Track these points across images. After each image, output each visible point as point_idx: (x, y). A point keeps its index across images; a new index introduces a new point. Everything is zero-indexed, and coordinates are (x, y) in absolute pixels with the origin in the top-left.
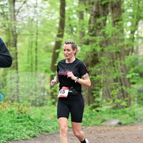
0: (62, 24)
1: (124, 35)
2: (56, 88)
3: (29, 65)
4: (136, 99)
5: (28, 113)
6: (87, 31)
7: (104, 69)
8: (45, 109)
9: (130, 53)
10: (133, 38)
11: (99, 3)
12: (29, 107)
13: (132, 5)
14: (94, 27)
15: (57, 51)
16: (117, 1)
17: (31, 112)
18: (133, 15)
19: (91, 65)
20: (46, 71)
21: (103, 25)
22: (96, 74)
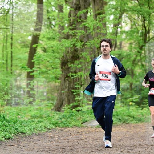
1: (106, 29)
3: (4, 62)
4: (119, 98)
5: (3, 113)
6: (67, 25)
7: (85, 66)
8: (21, 109)
9: (113, 48)
10: (117, 33)
12: (4, 107)
14: (74, 20)
15: (34, 46)
17: (6, 112)
18: (116, 7)
19: (71, 61)
20: (22, 68)
21: (84, 18)
22: (76, 70)
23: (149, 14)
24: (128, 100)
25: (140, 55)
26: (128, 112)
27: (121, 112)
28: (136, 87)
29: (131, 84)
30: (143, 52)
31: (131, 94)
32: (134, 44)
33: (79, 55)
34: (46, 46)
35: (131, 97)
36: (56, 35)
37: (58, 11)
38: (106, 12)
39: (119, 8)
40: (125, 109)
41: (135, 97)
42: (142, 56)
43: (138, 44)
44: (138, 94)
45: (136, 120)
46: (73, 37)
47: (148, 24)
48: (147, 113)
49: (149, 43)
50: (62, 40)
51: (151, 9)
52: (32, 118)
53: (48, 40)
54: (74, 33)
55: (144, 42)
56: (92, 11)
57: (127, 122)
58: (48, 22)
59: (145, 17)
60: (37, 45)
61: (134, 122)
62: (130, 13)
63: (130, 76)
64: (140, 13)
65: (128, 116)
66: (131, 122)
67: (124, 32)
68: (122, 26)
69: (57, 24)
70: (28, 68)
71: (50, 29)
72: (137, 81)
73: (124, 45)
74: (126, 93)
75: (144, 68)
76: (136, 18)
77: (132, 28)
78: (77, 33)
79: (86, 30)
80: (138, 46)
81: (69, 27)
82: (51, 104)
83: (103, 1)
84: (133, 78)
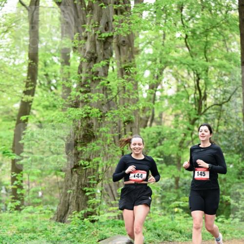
0: (32, 72)
1: (137, 93)
2: (22, 181)
4: (158, 202)
6: (75, 86)
7: (104, 150)
9: (149, 123)
10: (154, 99)
11: (96, 38)
13: (153, 42)
14: (87, 78)
15: (23, 118)
16: (127, 34)
18: (154, 58)
19: (81, 142)
20: (4, 153)
21: (103, 75)
22: (90, 158)
23: (206, 69)
24: (173, 205)
25: (192, 134)
26: (172, 223)
27: (161, 223)
28: (185, 184)
29: (177, 180)
30: (196, 129)
31: (176, 195)
32: (182, 116)
33: (94, 132)
34: (41, 119)
35: (176, 200)
36: (59, 101)
37: (62, 63)
38: (137, 65)
39: (158, 59)
40: (166, 218)
41: (182, 198)
42: (193, 136)
43: (187, 116)
44: (188, 195)
45: (184, 236)
46: (85, 105)
47: (205, 86)
49: (205, 115)
50: (68, 108)
51: (210, 61)
52: (20, 232)
53: (45, 109)
54: (86, 99)
55: (197, 113)
56: (115, 63)
57: (170, 240)
58: (46, 79)
59: (200, 74)
60: (27, 116)
61: (182, 240)
62: (175, 66)
63: (174, 167)
64: (191, 68)
65: (172, 230)
66: (177, 240)
67: (166, 97)
68: (162, 87)
69: (60, 85)
70: (13, 153)
71: (49, 91)
72: (185, 175)
73: (166, 118)
74: (168, 193)
76: (185, 75)
77: (178, 91)
78: (91, 98)
79: (106, 93)
80: (188, 118)
81: (79, 89)
82: (49, 210)
83: (132, 48)
84: (180, 171)
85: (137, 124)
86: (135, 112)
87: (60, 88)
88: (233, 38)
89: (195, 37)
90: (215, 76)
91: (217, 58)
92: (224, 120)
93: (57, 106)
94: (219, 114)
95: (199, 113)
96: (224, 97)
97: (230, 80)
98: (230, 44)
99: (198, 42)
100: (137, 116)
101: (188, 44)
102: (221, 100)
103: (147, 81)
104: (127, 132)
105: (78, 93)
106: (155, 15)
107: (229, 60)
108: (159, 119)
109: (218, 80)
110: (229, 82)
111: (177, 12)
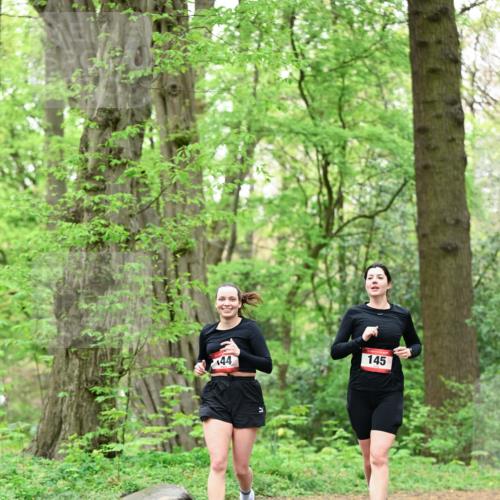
1: (201, 191)
6: (73, 177)
9: (225, 254)
10: (236, 205)
13: (233, 88)
14: (98, 162)
16: (181, 72)
18: (235, 120)
21: (131, 155)
23: (342, 143)
24: (274, 421)
25: (313, 277)
26: (273, 459)
28: (300, 378)
29: (283, 370)
30: (321, 265)
31: (282, 402)
32: (293, 239)
34: (4, 246)
35: (281, 412)
36: (40, 210)
37: (46, 131)
38: (201, 134)
39: (244, 123)
40: (261, 448)
41: (292, 409)
42: (316, 280)
43: (304, 239)
44: (305, 402)
45: (298, 485)
46: (94, 217)
47: (339, 178)
48: (336, 463)
49: (342, 238)
50: (59, 222)
51: (349, 128)
53: (12, 225)
54: (97, 204)
55: (323, 233)
56: (155, 131)
57: (269, 494)
58: (14, 164)
59: (329, 154)
61: (293, 493)
62: (278, 138)
63: (278, 343)
64: (310, 141)
65: (272, 474)
66: (282, 493)
67: (261, 200)
69: (43, 175)
71: (21, 188)
72: (300, 361)
73: (261, 244)
75: (324, 317)
76: (300, 156)
77: (285, 188)
78: (107, 202)
79: (138, 192)
80: (304, 244)
81: (83, 185)
82: (21, 432)
83: (192, 100)
84: (289, 352)
85: (202, 255)
86: (198, 232)
87: (42, 183)
88: (397, 80)
89: (319, 78)
90: (360, 158)
91: (364, 121)
92: (378, 248)
93: (37, 219)
94: (368, 236)
95: (328, 232)
96: (379, 200)
97: (390, 165)
98: (391, 91)
99: (326, 89)
100: (201, 239)
101: (306, 93)
102: (373, 207)
103: (222, 168)
104: (180, 273)
105: (80, 194)
106: (237, 34)
107: (389, 125)
108: (245, 247)
109: (366, 166)
110: (389, 171)
111: (282, 28)
